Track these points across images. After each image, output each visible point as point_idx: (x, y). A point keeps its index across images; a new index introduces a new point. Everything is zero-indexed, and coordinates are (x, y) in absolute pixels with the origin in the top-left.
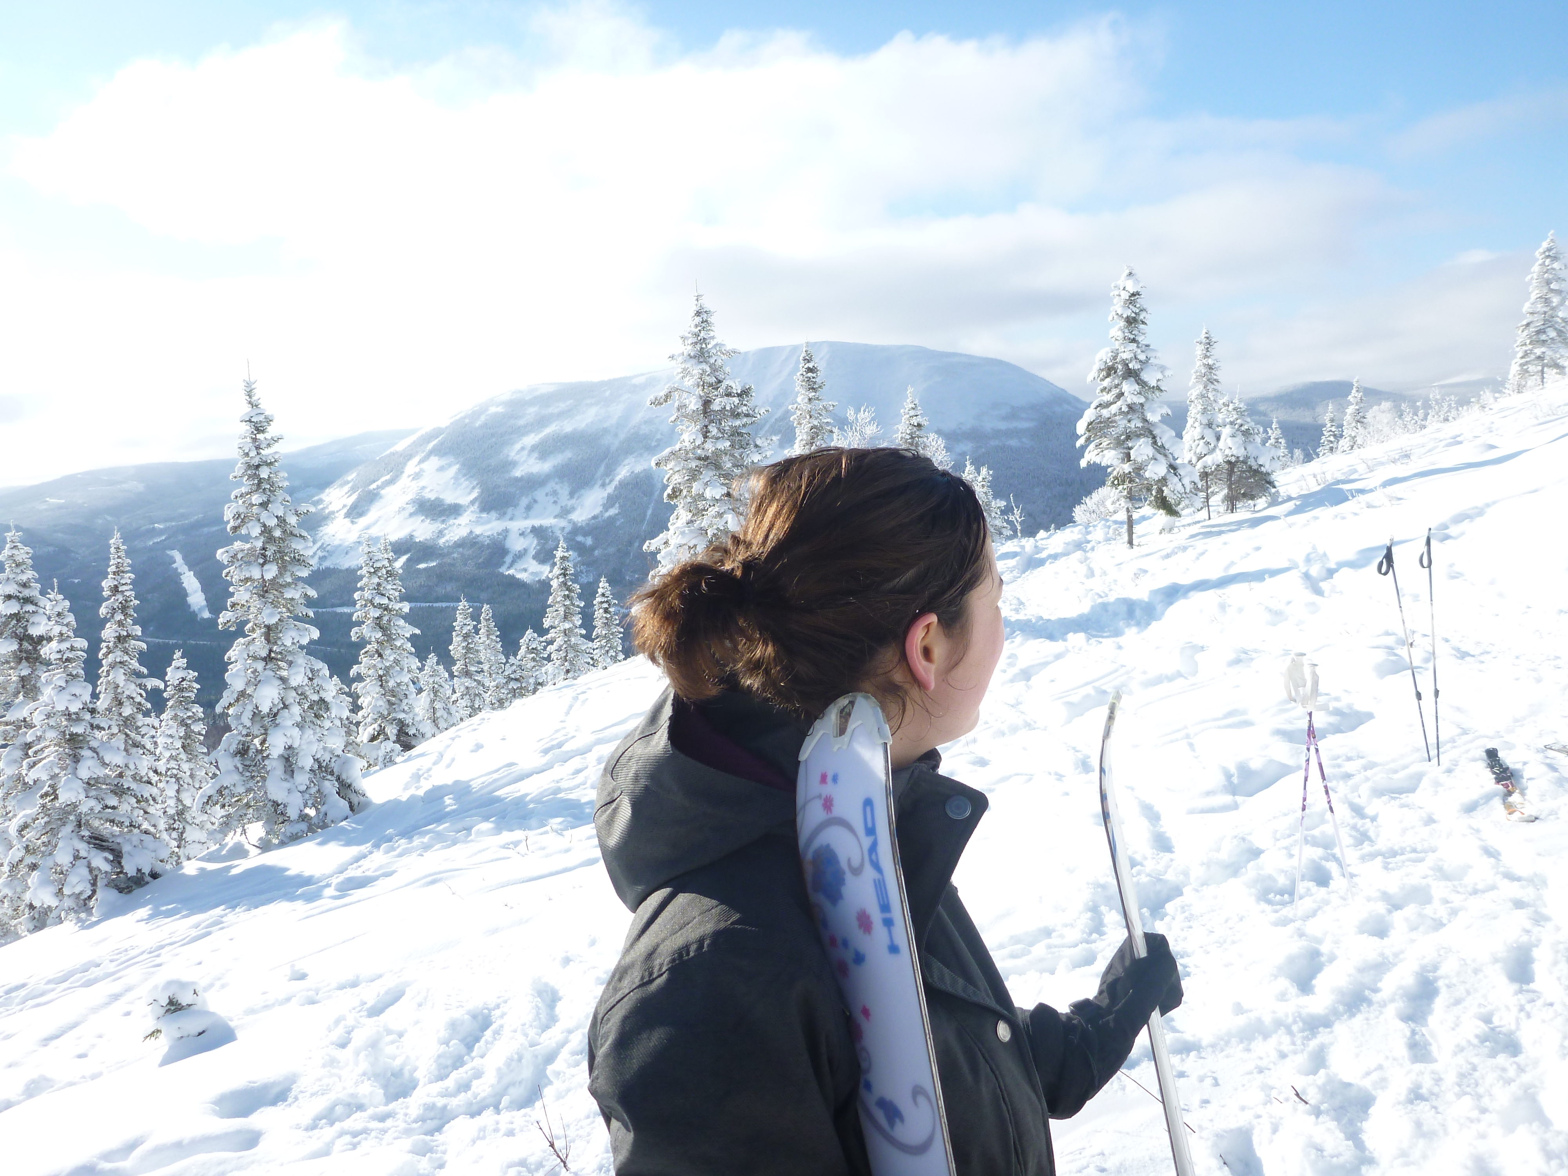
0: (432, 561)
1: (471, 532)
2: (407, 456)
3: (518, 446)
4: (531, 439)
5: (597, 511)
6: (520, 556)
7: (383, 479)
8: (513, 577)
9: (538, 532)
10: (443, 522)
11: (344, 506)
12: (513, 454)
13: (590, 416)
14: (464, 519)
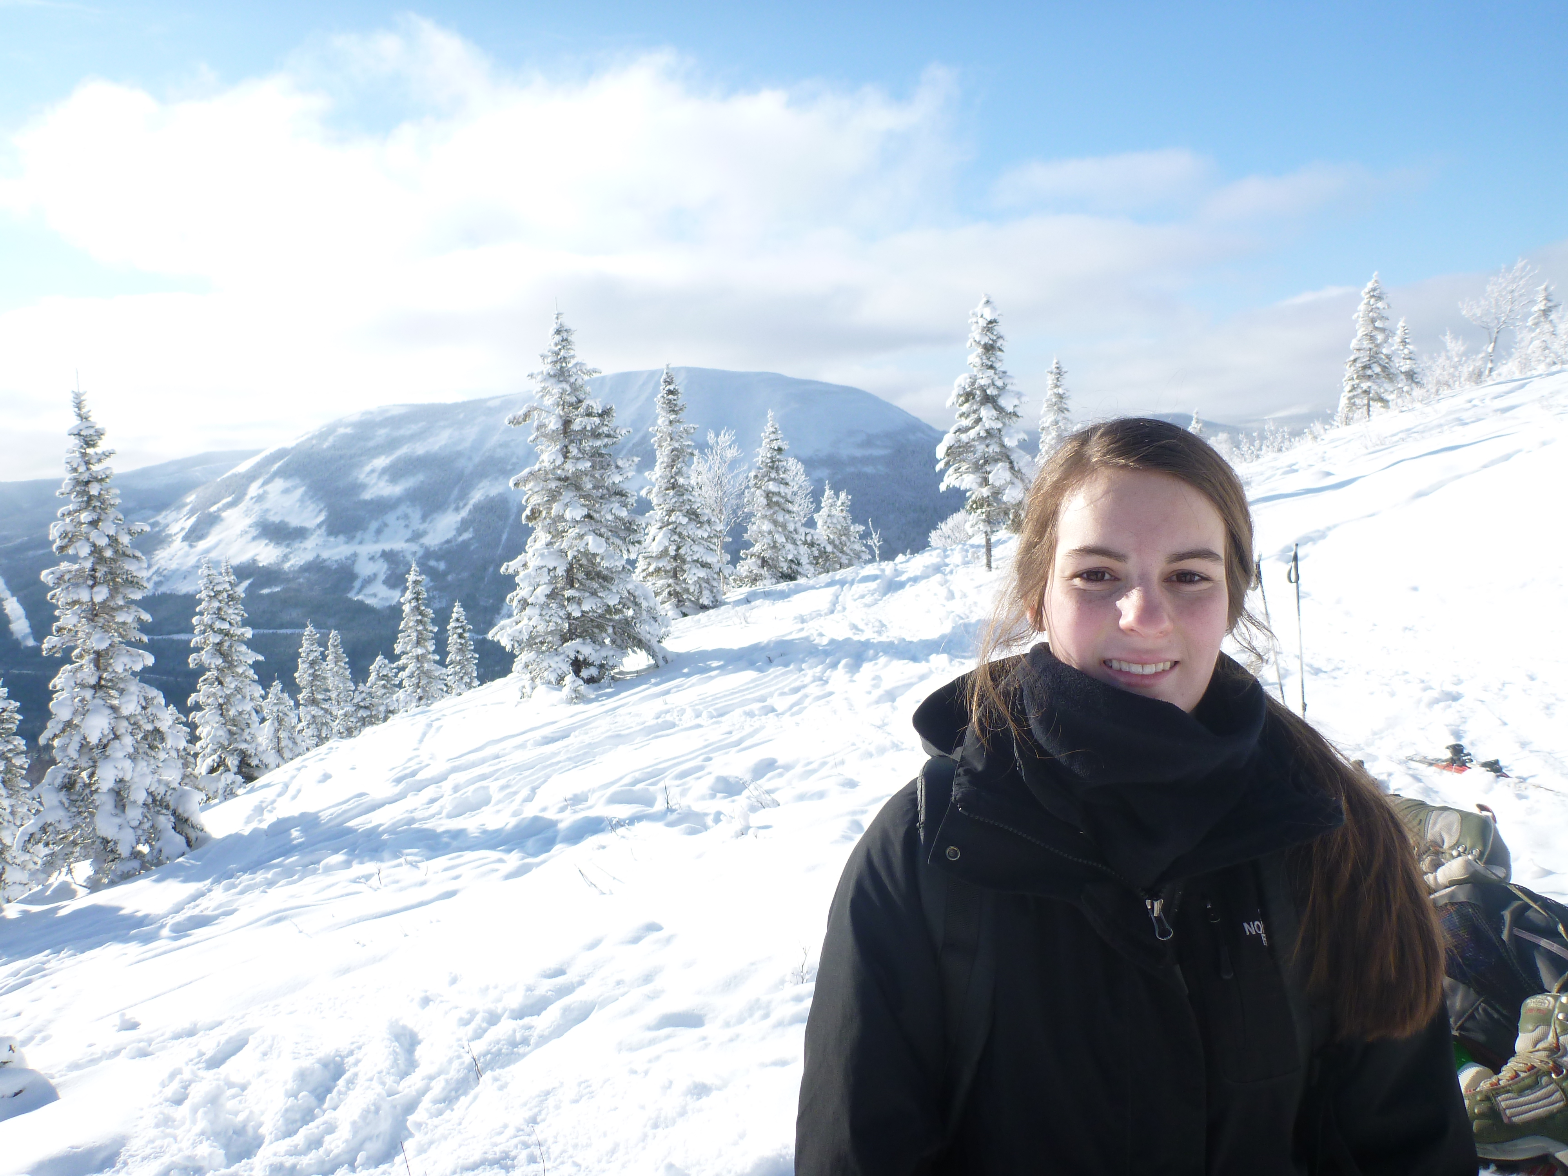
0: (276, 586)
1: (318, 556)
2: (251, 477)
3: (368, 468)
4: (381, 462)
5: (451, 534)
6: (369, 580)
7: (225, 501)
8: (361, 603)
9: (389, 556)
10: (288, 546)
11: (182, 529)
12: (362, 476)
13: (443, 439)
14: (311, 543)
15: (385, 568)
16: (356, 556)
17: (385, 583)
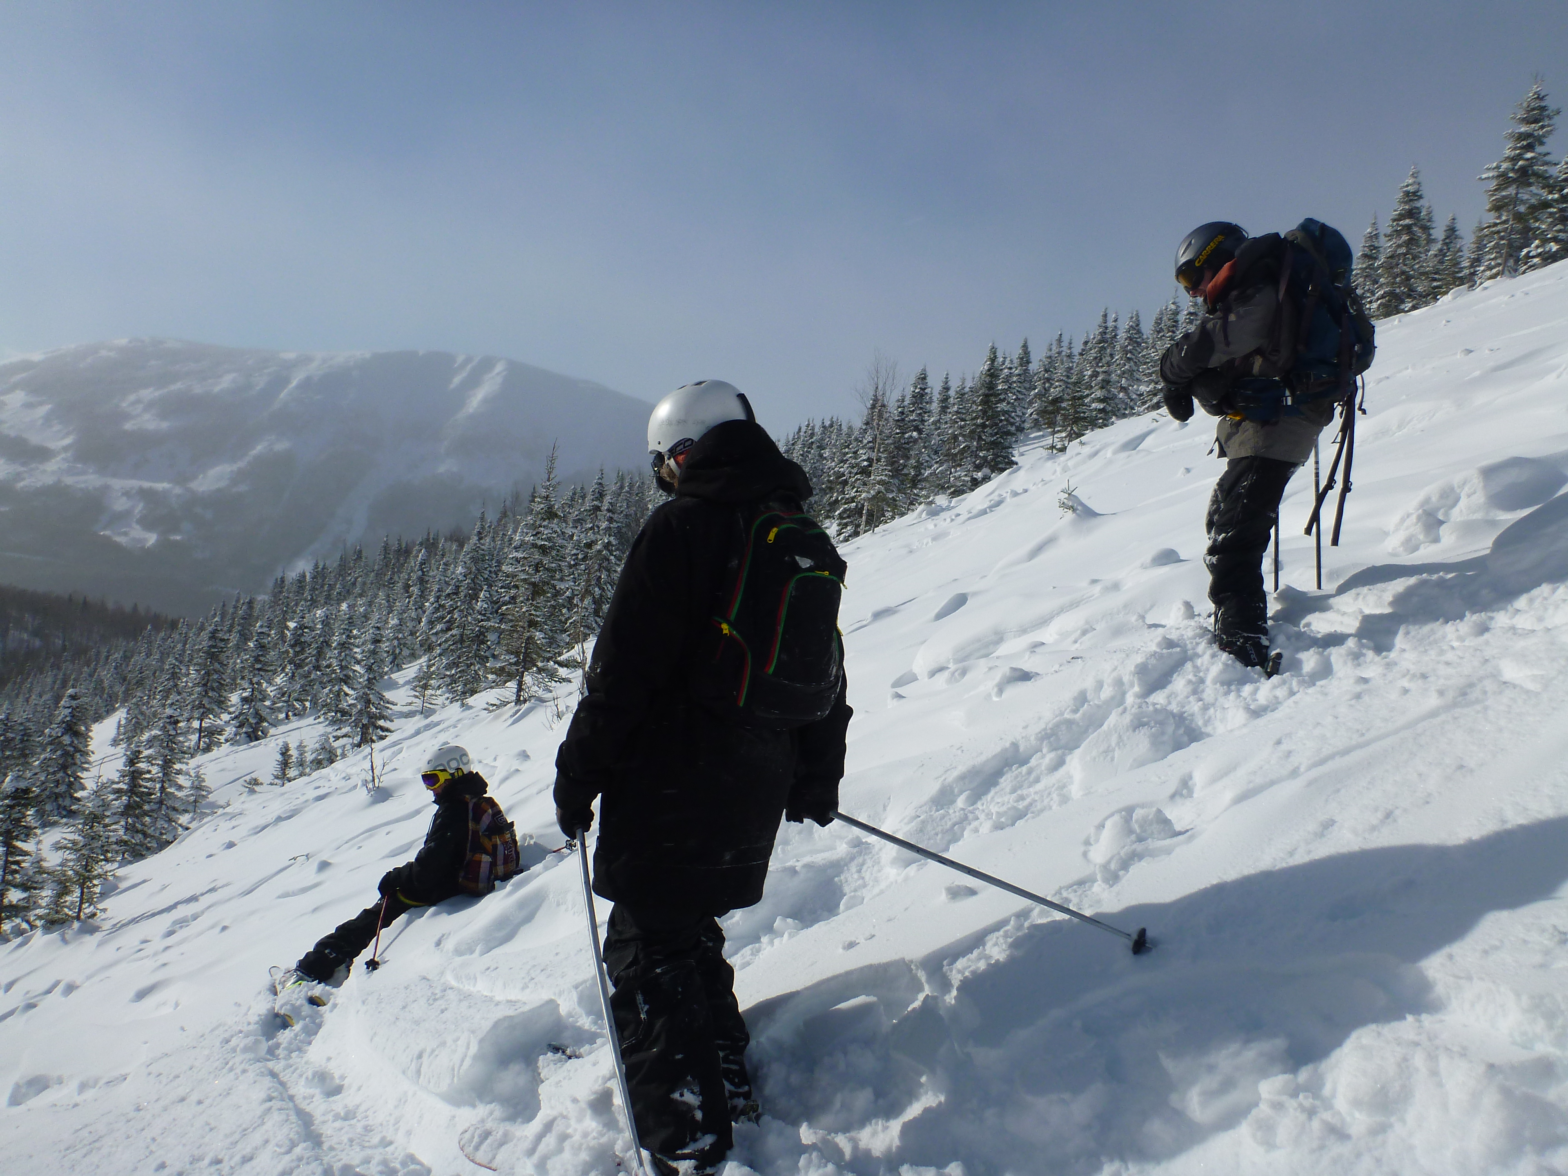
1: (59, 481)
3: (132, 398)
4: (148, 394)
6: (122, 517)
8: (109, 538)
10: (23, 464)
12: (124, 405)
13: (226, 382)
14: (52, 466)
15: (141, 506)
16: (106, 488)
17: (139, 522)
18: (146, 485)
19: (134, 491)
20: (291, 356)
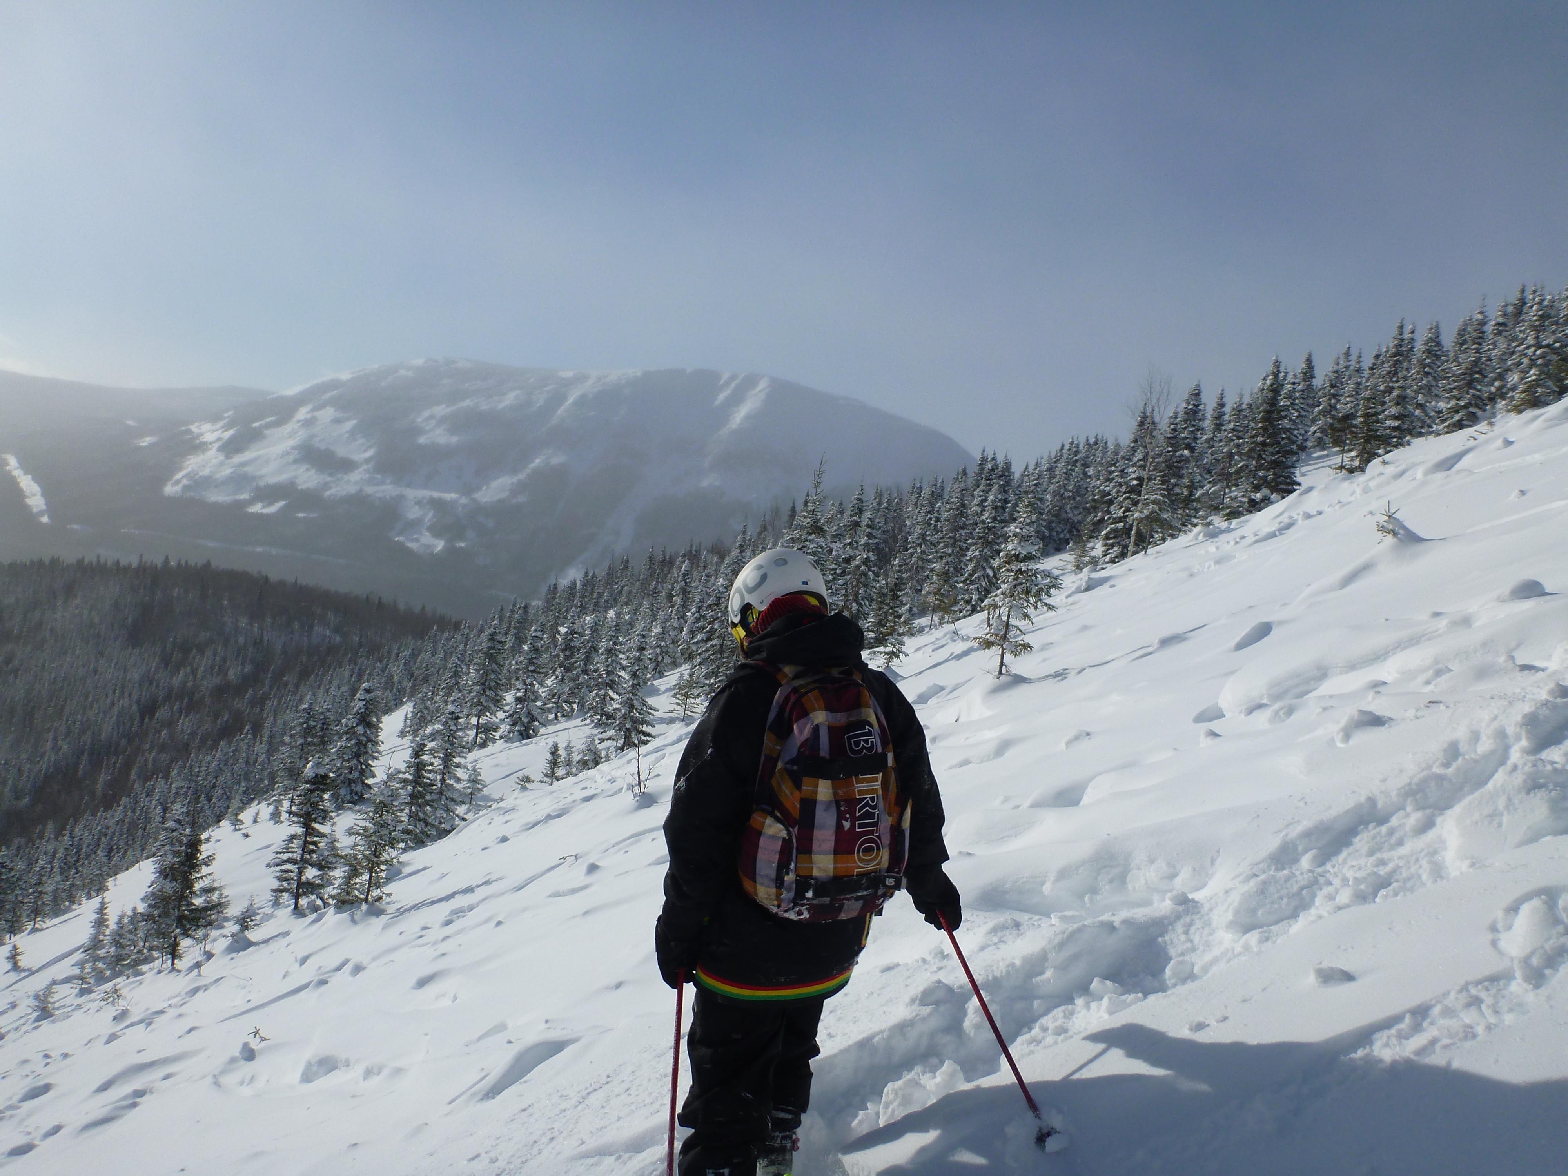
1: (361, 490)
3: (426, 414)
6: (414, 525)
7: (268, 420)
9: (437, 505)
12: (419, 420)
13: (510, 399)
14: (355, 476)
15: (431, 514)
16: (402, 497)
17: (429, 529)
18: (436, 495)
19: (425, 501)
20: (569, 374)
